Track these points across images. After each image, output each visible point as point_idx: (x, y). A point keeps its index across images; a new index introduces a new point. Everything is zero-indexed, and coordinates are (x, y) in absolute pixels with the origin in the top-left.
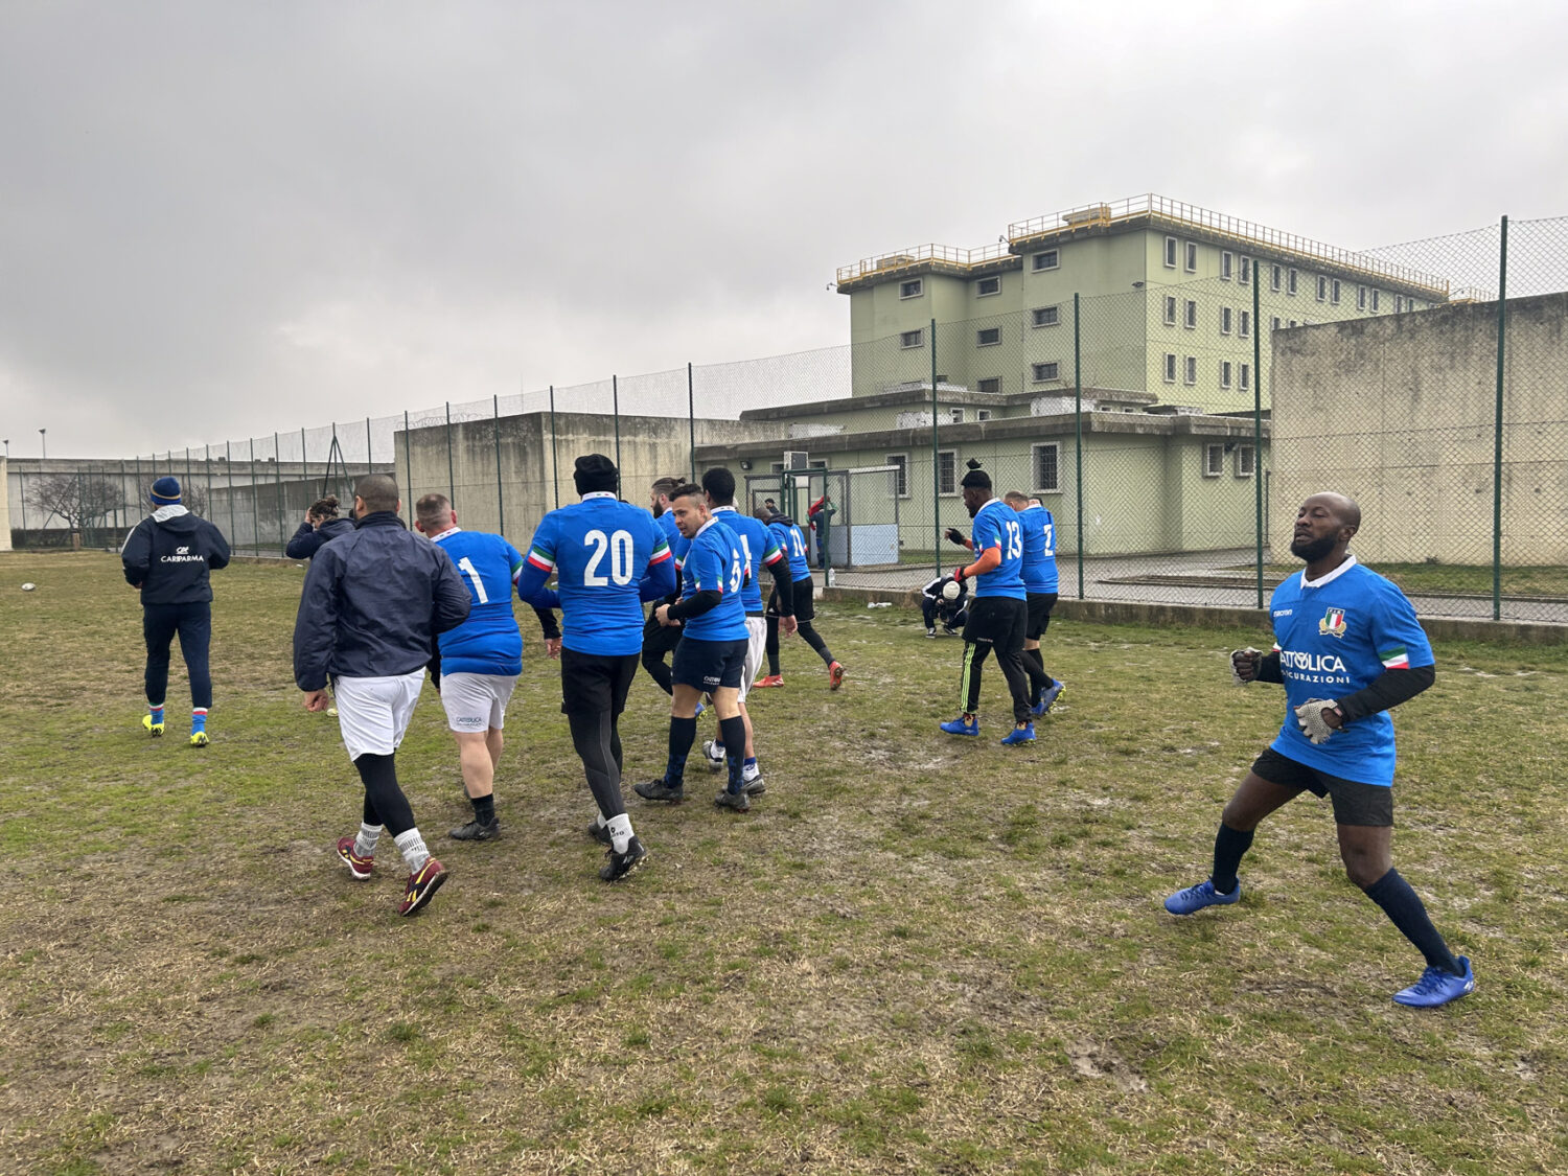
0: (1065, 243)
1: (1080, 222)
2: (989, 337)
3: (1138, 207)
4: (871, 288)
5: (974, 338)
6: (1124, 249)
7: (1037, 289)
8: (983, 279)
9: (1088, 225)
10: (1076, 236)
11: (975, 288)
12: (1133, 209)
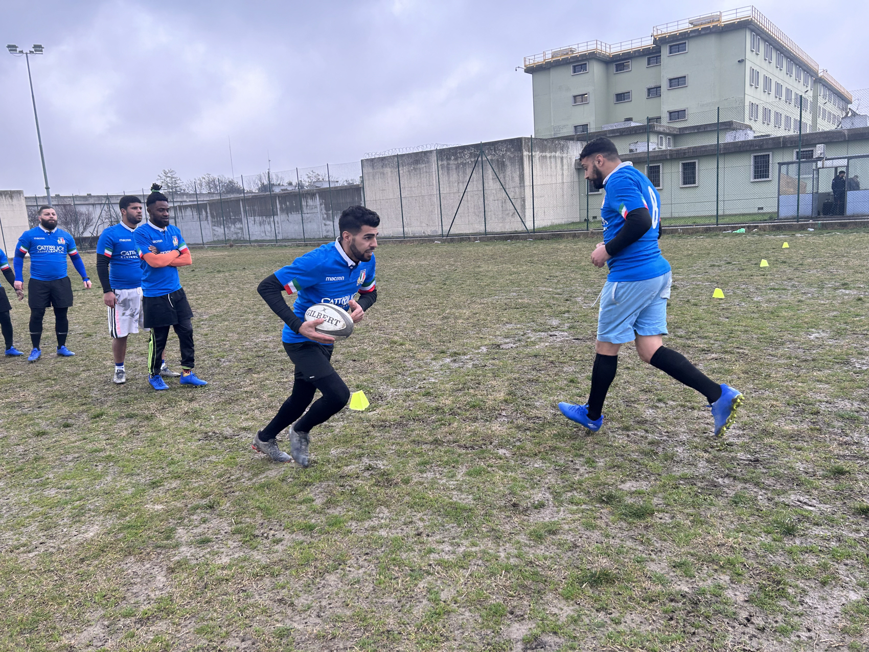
0: (693, 37)
1: (705, 24)
2: (621, 97)
3: (744, 14)
4: (549, 69)
5: (613, 98)
6: (731, 40)
7: (671, 65)
8: (619, 62)
9: (711, 25)
10: (703, 32)
11: (613, 68)
12: (739, 15)
